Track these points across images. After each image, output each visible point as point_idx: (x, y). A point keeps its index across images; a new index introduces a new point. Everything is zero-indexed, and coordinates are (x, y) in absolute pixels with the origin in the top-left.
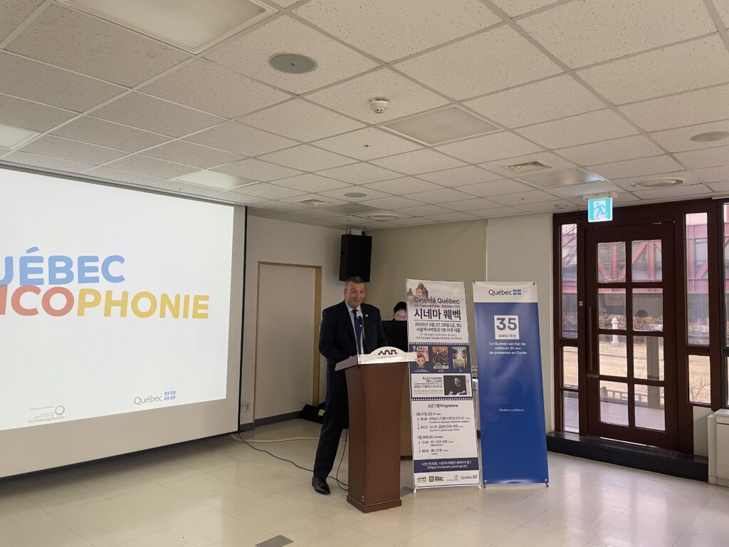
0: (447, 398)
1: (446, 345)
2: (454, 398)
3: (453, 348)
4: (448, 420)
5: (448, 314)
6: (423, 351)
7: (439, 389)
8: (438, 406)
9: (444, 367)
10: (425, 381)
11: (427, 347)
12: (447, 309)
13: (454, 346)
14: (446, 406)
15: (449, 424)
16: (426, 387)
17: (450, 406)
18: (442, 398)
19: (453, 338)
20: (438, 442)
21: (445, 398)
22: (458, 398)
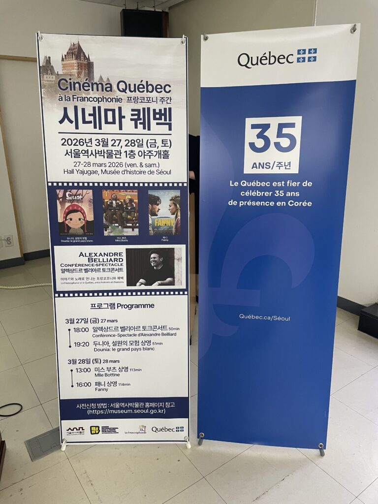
0: (132, 291)
1: (134, 188)
2: (146, 291)
3: (150, 192)
4: (132, 332)
5: (141, 118)
6: (81, 201)
7: (116, 274)
8: (112, 306)
9: (128, 232)
10: (85, 260)
11: (91, 191)
12: (140, 106)
13: (154, 188)
14: (130, 307)
15: (133, 339)
16: (86, 271)
17: (137, 306)
18: (122, 291)
19: (152, 173)
20: (109, 369)
21: (127, 291)
22: (156, 291)
